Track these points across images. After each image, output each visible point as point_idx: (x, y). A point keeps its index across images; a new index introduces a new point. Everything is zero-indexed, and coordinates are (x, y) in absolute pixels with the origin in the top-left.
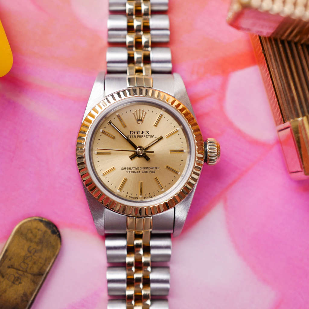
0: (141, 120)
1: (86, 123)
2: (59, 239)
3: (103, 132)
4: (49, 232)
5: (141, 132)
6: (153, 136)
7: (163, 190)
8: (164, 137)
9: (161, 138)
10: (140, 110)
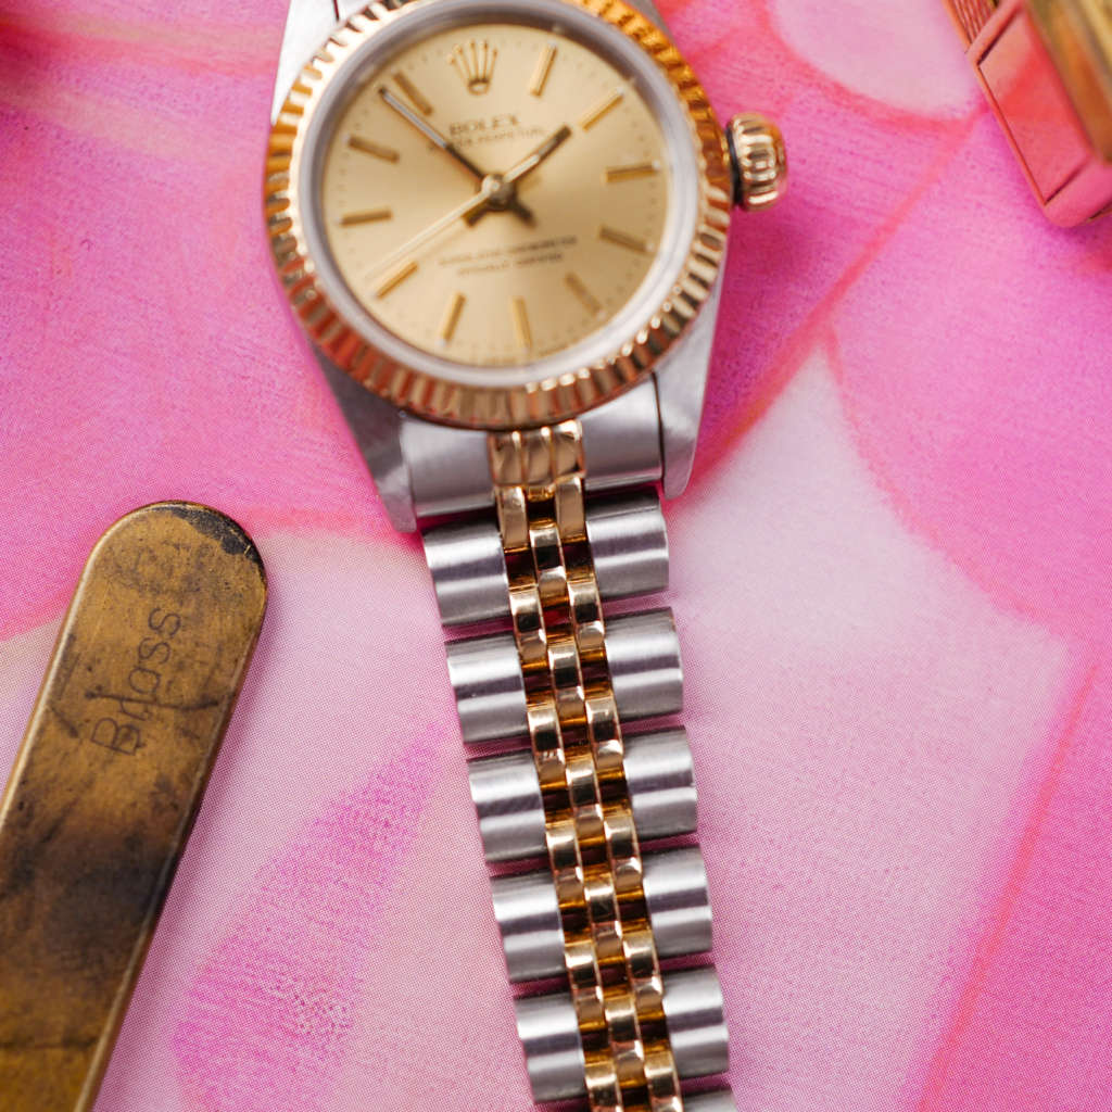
0: (485, 80)
1: (288, 119)
2: (256, 566)
3: (355, 144)
4: (217, 546)
5: (489, 124)
6: (535, 131)
7: (601, 315)
8: (577, 130)
9: (563, 135)
10: (473, 45)
